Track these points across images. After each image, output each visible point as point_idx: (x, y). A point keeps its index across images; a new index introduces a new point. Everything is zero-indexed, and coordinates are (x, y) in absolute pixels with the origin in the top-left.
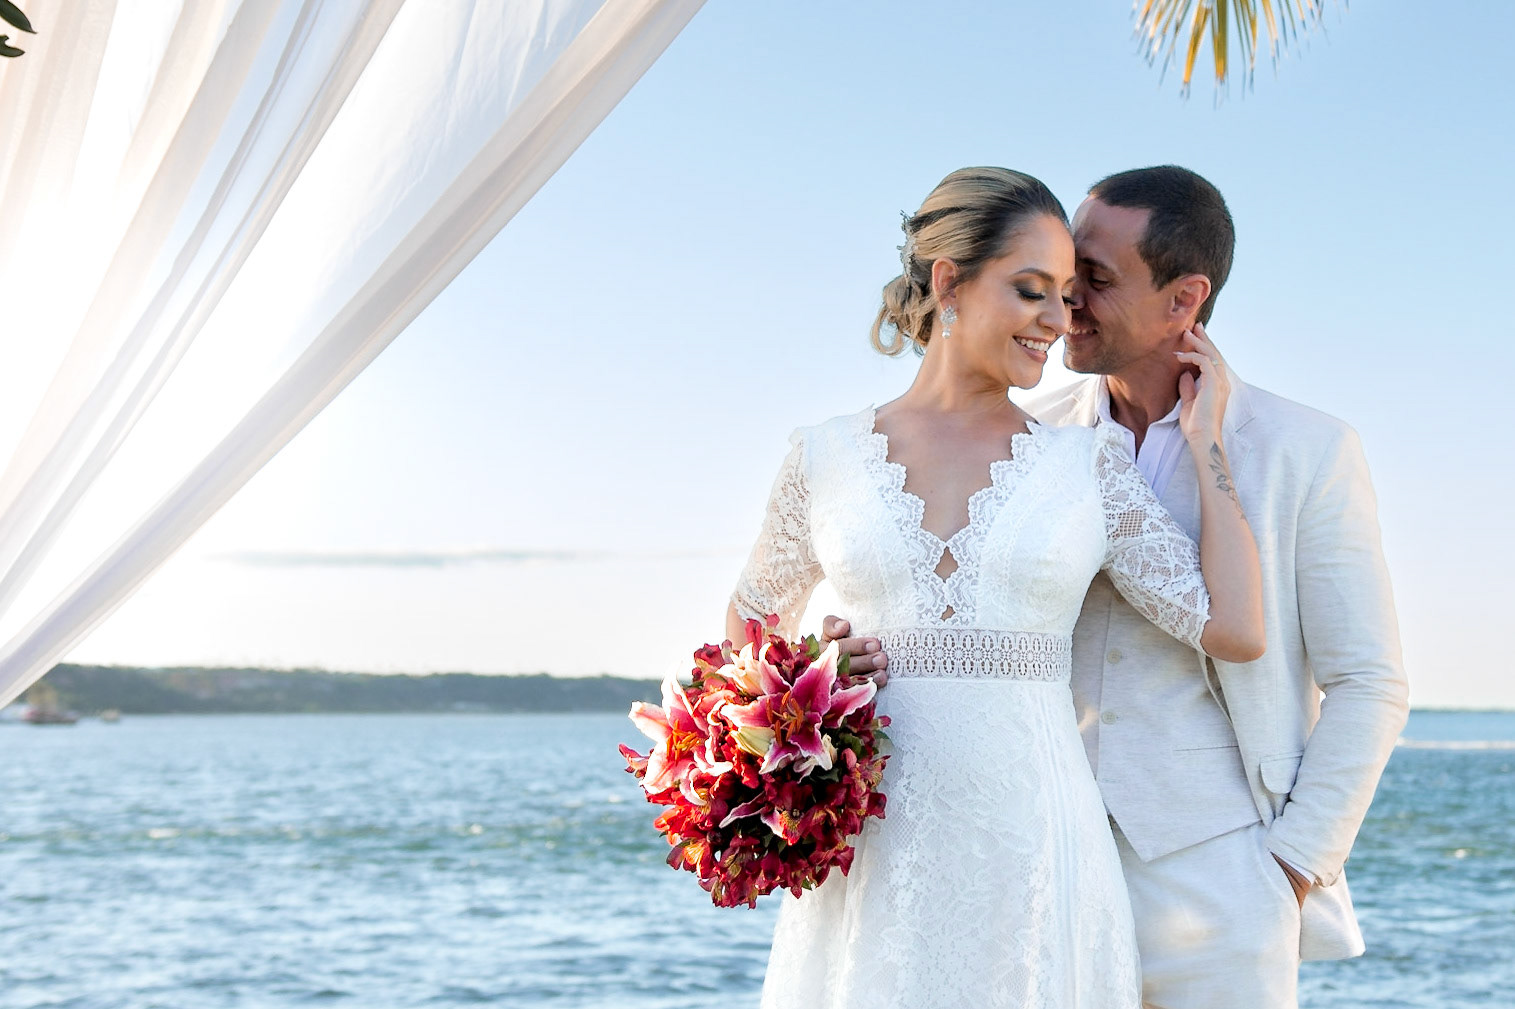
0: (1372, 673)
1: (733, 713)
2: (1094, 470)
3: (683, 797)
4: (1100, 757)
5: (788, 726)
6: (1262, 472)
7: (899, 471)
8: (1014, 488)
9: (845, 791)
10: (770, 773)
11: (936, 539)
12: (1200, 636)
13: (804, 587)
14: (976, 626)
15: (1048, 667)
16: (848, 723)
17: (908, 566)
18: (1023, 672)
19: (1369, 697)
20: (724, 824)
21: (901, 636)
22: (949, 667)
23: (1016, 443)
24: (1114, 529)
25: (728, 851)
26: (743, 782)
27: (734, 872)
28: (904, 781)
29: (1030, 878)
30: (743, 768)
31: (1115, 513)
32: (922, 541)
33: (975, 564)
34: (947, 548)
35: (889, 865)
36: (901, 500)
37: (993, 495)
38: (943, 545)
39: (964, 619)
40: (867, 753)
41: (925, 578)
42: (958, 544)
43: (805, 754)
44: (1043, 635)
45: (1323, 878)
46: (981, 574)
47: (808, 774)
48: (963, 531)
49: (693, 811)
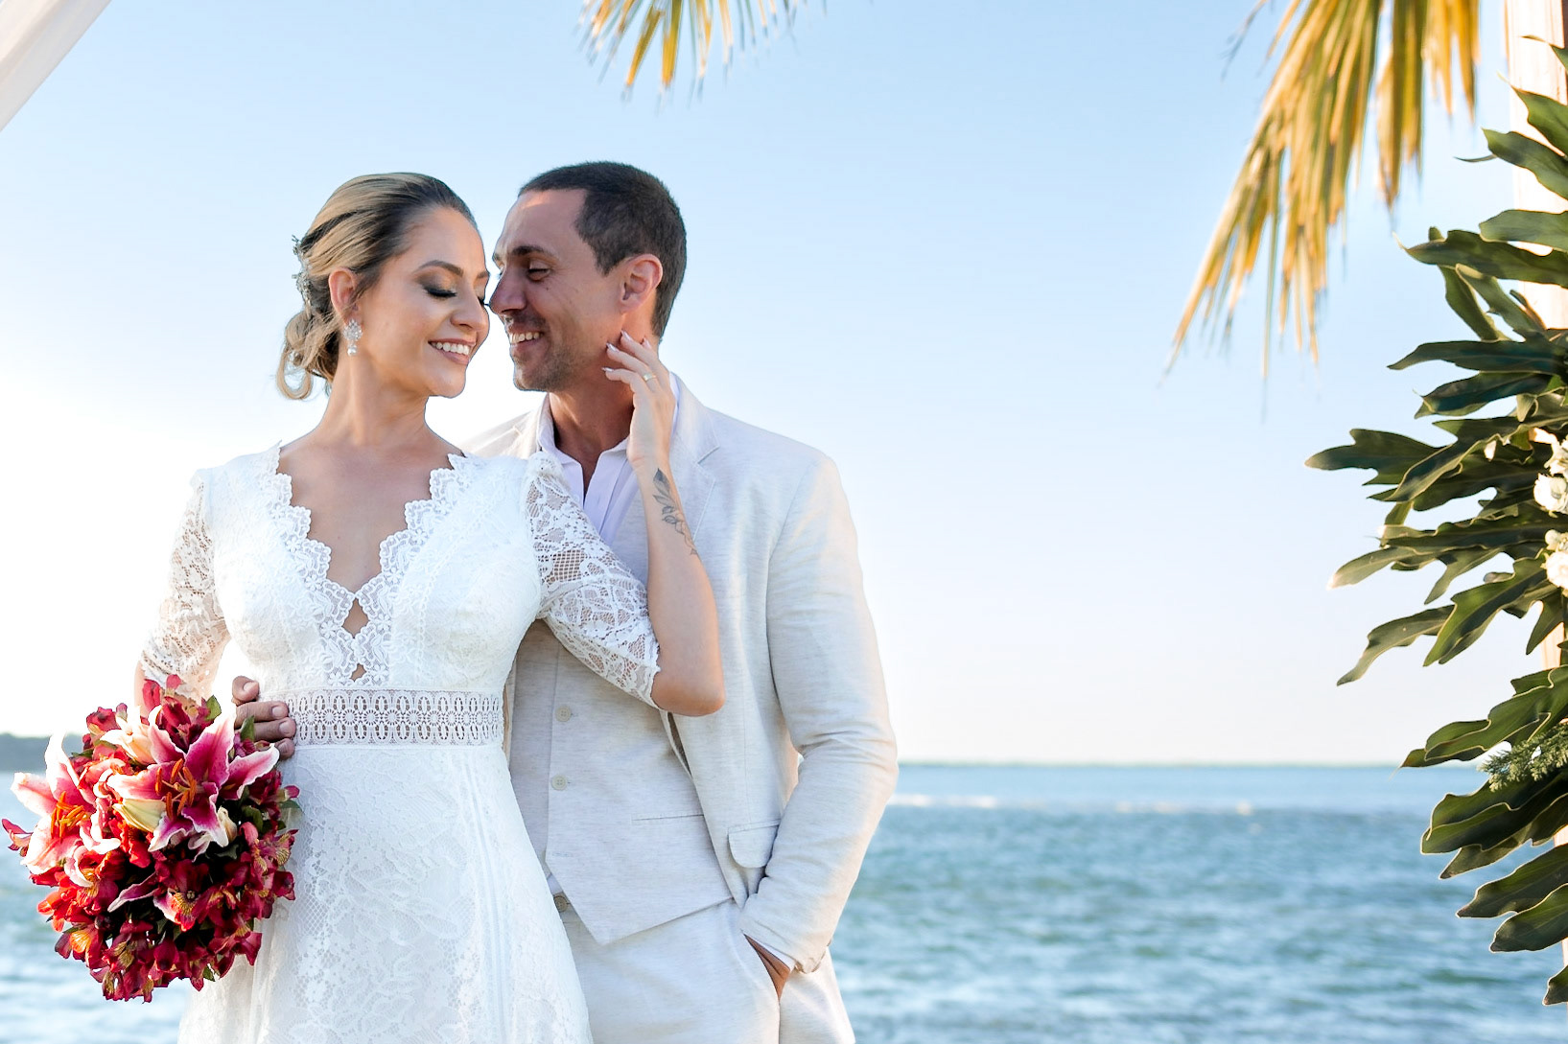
0: (856, 733)
1: (120, 784)
2: (523, 507)
3: (68, 878)
4: (550, 827)
5: (180, 798)
6: (728, 507)
7: (303, 514)
8: (431, 532)
9: (245, 870)
10: (161, 850)
11: (343, 590)
12: (649, 690)
13: (213, 646)
14: (389, 686)
15: (474, 729)
16: (251, 794)
17: (313, 622)
18: (444, 736)
19: (853, 759)
20: (113, 907)
21: (308, 699)
22: (360, 733)
23: (435, 479)
24: (548, 573)
25: (119, 938)
26: (131, 860)
27: (125, 961)
28: (313, 860)
29: (456, 967)
30: (131, 845)
31: (548, 554)
32: (327, 593)
33: (387, 617)
34: (356, 600)
35: (298, 954)
36: (305, 548)
37: (407, 540)
38: (351, 597)
39: (376, 679)
40: (270, 828)
41: (333, 634)
42: (368, 595)
43: (198, 828)
44: (466, 694)
45: (804, 963)
46: (394, 628)
47: (203, 851)
48: (373, 580)
49: (79, 893)
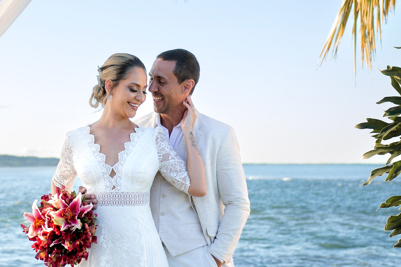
0: (240, 201)
1: (53, 214)
2: (155, 142)
3: (39, 238)
4: (160, 225)
5: (68, 217)
6: (206, 142)
7: (98, 146)
8: (131, 151)
9: (85, 235)
10: (63, 231)
11: (109, 166)
12: (188, 190)
13: (73, 177)
14: (122, 191)
15: (143, 201)
16: (85, 216)
17: (102, 174)
18: (135, 204)
19: (239, 208)
20: (51, 246)
21: (100, 194)
22: (114, 203)
23: (131, 136)
24: (161, 160)
25: (52, 254)
26: (56, 233)
27: (54, 260)
28: (103, 236)
30: (56, 229)
31: (161, 155)
32: (105, 167)
34: (113, 169)
36: (99, 155)
37: (125, 153)
38: (111, 168)
39: (118, 189)
41: (107, 178)
42: (116, 167)
43: (73, 225)
44: (141, 192)
45: (226, 261)
46: (123, 176)
47: (74, 231)
48: (117, 164)
49: (42, 242)
